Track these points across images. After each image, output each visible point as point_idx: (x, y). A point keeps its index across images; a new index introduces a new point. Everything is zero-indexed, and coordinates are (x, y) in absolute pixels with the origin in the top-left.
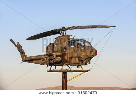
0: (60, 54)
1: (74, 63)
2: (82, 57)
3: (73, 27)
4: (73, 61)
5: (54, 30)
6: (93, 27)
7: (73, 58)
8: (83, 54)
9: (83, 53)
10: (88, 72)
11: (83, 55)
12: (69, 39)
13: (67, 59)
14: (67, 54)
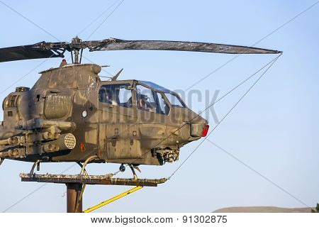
0: (68, 125)
1: (124, 155)
2: (156, 139)
3: (118, 41)
4: (120, 148)
5: (39, 44)
6: (199, 48)
7: (122, 142)
8: (161, 129)
9: (159, 126)
10: (156, 185)
11: (160, 132)
12: (98, 79)
13: (95, 142)
14: (95, 126)
